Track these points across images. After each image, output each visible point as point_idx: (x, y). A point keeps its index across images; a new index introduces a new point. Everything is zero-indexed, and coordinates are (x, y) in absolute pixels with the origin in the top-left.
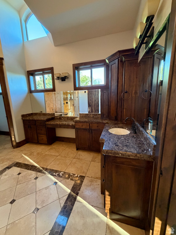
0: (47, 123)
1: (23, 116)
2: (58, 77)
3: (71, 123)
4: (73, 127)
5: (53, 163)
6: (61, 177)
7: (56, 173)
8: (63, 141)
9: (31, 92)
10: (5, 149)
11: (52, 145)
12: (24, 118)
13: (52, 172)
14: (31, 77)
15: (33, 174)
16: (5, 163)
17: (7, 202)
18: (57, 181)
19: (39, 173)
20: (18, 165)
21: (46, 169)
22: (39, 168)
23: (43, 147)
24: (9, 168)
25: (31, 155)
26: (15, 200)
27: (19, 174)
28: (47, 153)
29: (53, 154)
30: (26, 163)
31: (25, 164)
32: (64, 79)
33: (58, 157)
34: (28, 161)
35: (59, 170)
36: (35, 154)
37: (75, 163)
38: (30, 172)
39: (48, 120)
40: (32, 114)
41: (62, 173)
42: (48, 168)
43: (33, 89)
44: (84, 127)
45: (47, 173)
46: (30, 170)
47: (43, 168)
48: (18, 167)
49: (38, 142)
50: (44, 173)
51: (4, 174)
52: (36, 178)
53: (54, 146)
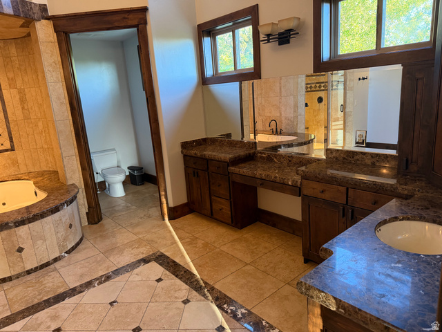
0: (232, 169)
1: (185, 145)
2: (268, 35)
3: (293, 178)
4: (297, 190)
5: (229, 279)
6: (238, 320)
7: (229, 306)
8: (274, 225)
9: (204, 81)
10: (149, 217)
11: (245, 230)
12: (185, 151)
13: (221, 300)
14: (207, 41)
15: (183, 289)
16: (141, 250)
17: (129, 328)
18: (226, 326)
19: (195, 293)
20: (162, 260)
21: (212, 290)
22: (197, 281)
23: (222, 230)
24: (145, 261)
25: (190, 243)
26: (141, 330)
27: (159, 280)
28: (224, 248)
29: (239, 255)
30: (177, 260)
31: (175, 262)
32: (284, 38)
33: (248, 268)
34: (183, 256)
35: (239, 301)
36: (200, 243)
37: (286, 298)
38: (179, 282)
39: (237, 161)
40: (205, 140)
41: (244, 311)
42: (217, 286)
43: (209, 72)
44: (327, 196)
45: (210, 298)
46: (180, 279)
47: (205, 283)
48: (160, 264)
49: (212, 216)
50: (204, 295)
51: (136, 271)
52: (186, 302)
53: (248, 234)
